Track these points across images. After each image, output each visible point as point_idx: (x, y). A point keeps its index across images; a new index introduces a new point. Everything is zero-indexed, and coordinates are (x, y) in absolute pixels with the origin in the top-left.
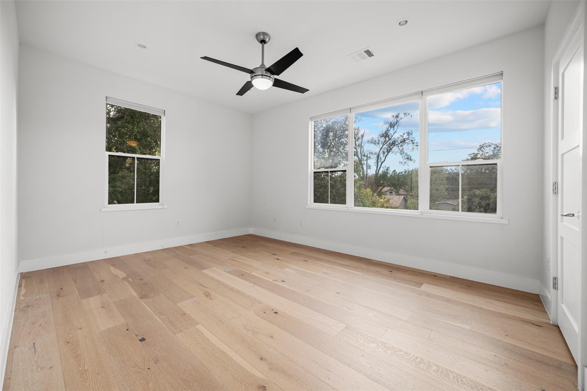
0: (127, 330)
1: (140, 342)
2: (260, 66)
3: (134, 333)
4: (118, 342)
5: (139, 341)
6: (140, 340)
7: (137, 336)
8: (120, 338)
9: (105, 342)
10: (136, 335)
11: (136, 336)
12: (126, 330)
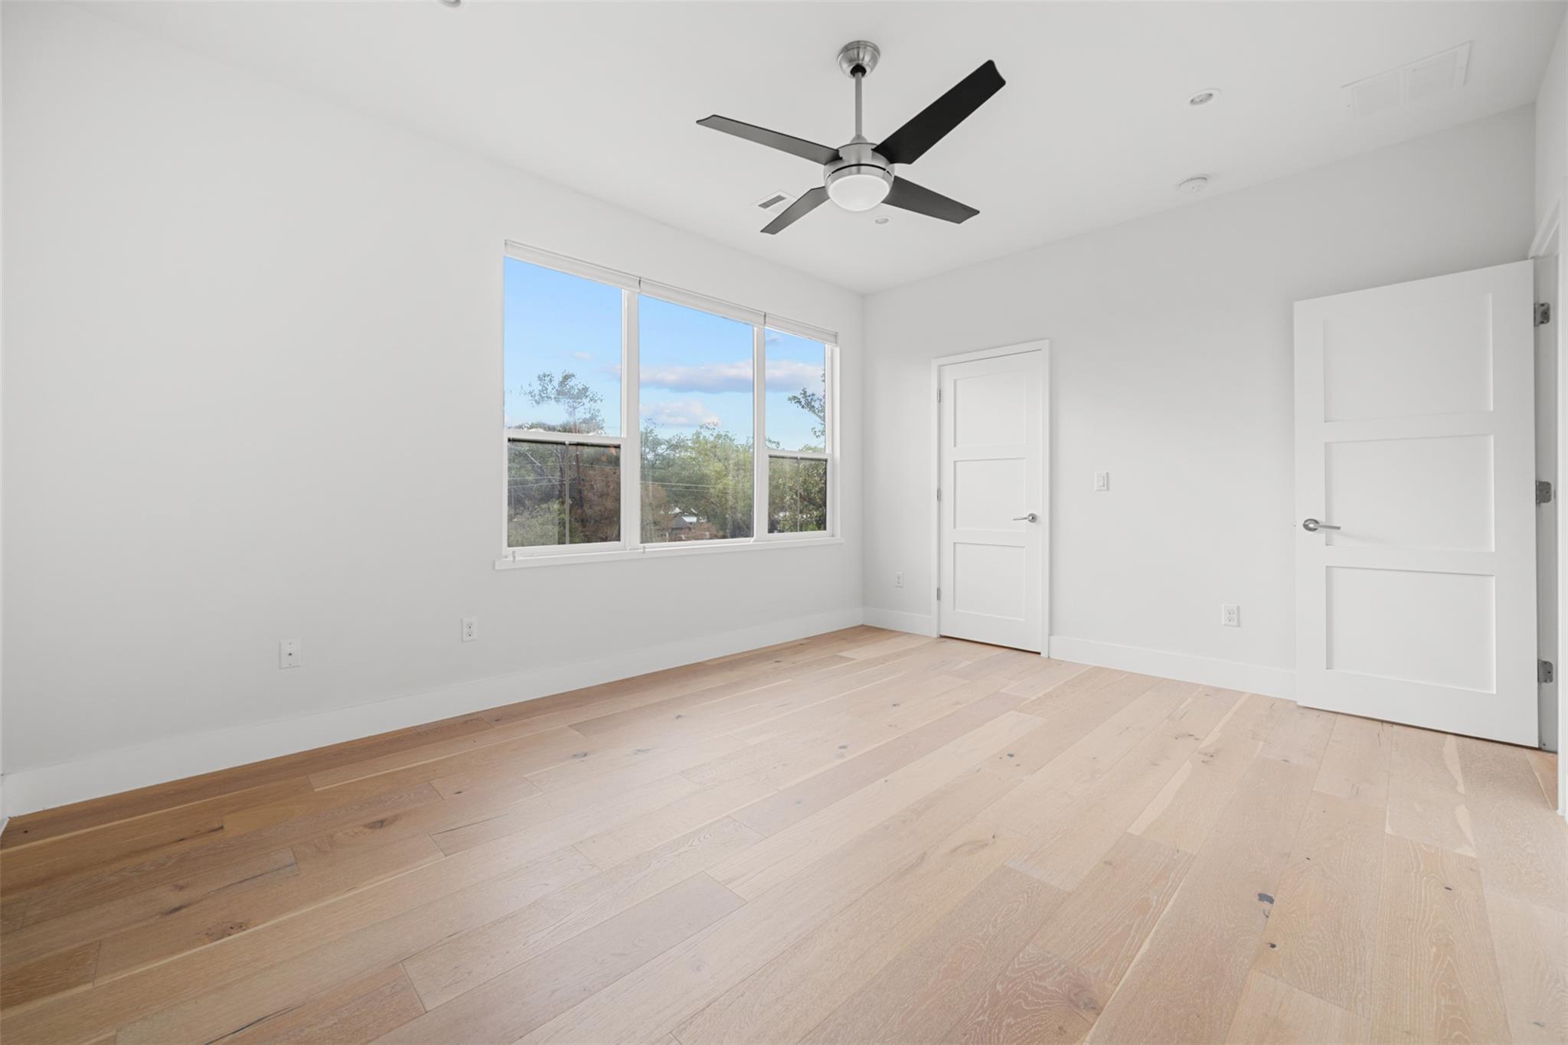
0: (1273, 946)
1: (1276, 900)
2: (853, 140)
3: (1266, 923)
4: (1324, 938)
5: (1275, 903)
6: (1271, 901)
7: (1269, 913)
8: (1310, 941)
9: (1358, 967)
10: (1267, 917)
11: (1270, 917)
12: (1276, 949)
